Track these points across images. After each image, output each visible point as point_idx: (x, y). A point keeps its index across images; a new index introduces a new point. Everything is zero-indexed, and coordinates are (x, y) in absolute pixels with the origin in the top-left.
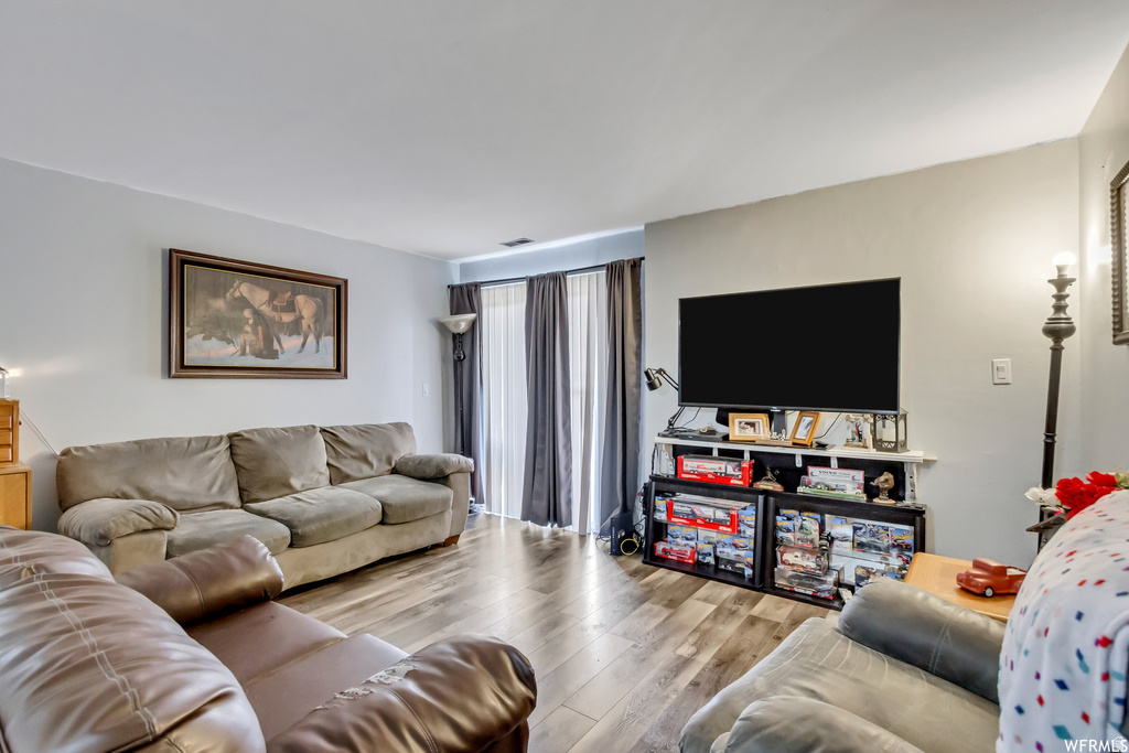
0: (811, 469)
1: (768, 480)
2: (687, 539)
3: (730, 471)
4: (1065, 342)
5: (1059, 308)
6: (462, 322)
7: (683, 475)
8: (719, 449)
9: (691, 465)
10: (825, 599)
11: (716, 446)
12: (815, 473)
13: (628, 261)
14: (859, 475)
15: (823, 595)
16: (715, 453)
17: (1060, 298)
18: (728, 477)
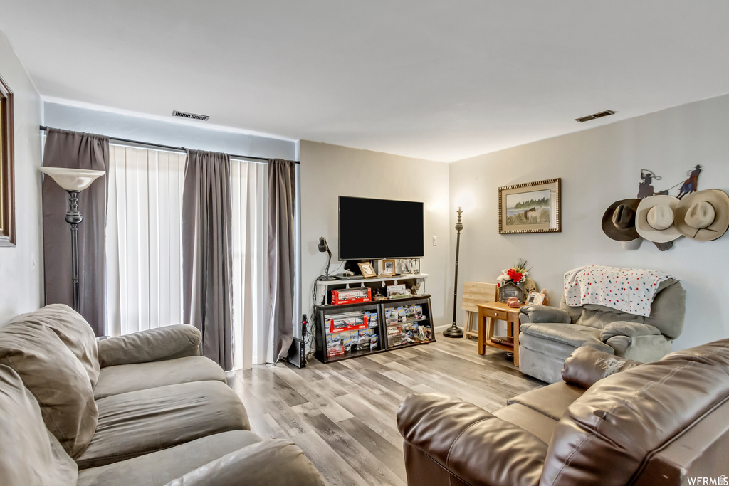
0: (388, 287)
1: (378, 296)
2: (335, 341)
3: (362, 295)
4: (461, 232)
5: (459, 220)
6: (84, 179)
7: (339, 303)
8: (350, 284)
9: (342, 295)
10: (406, 344)
11: (347, 282)
12: (390, 289)
13: (288, 161)
14: (404, 286)
15: (404, 343)
16: (348, 287)
17: (459, 217)
18: (361, 298)
